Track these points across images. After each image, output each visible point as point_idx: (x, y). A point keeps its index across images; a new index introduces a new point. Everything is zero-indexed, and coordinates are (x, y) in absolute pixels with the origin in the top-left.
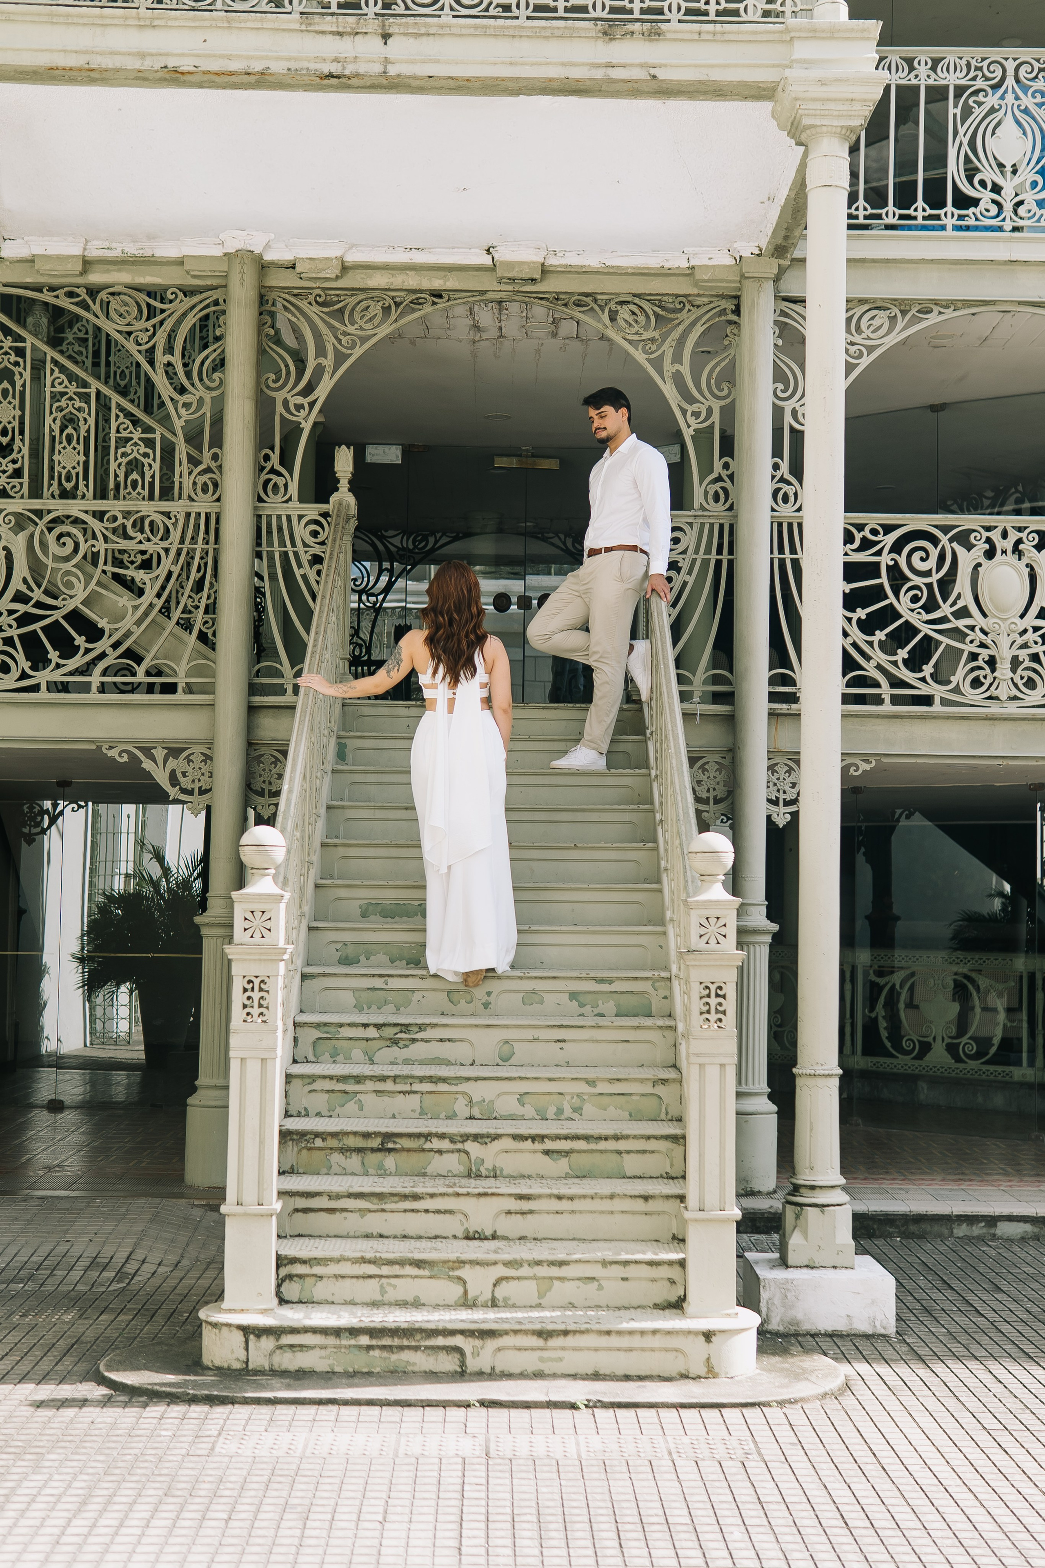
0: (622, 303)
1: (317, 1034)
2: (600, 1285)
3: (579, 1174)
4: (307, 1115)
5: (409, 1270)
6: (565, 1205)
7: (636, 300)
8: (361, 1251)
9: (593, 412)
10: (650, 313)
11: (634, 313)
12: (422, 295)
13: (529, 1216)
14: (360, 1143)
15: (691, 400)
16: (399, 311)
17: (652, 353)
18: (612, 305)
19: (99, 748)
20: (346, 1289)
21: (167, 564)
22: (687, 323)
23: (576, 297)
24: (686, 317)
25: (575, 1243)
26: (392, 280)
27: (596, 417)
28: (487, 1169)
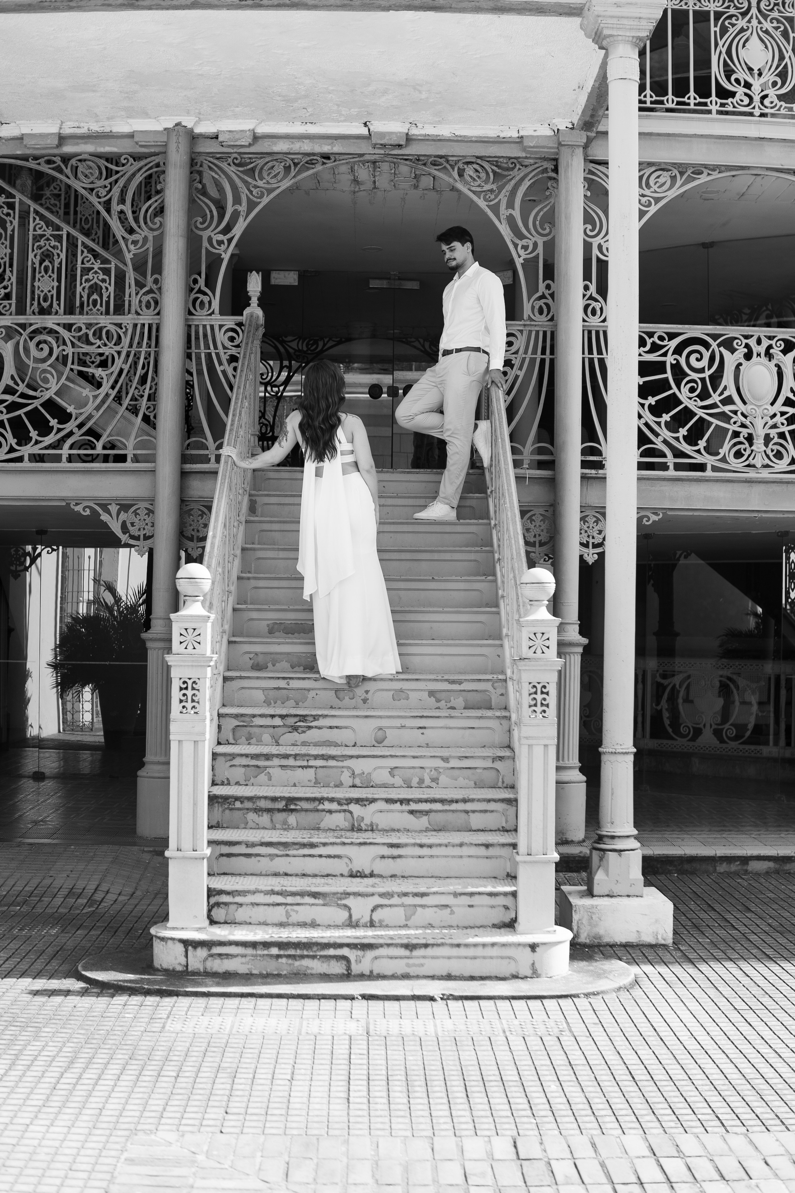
0: (468, 163)
1: (236, 723)
2: (452, 910)
3: (436, 828)
4: (229, 784)
5: (308, 900)
6: (425, 851)
7: (479, 161)
8: (271, 885)
9: (444, 247)
10: (490, 170)
11: (477, 171)
12: (315, 158)
13: (398, 860)
14: (269, 805)
15: (521, 237)
16: (297, 169)
17: (491, 201)
18: (461, 165)
19: (68, 504)
20: (259, 914)
21: (119, 363)
22: (518, 178)
23: (433, 159)
24: (517, 174)
25: (433, 880)
26: (292, 146)
27: (447, 251)
28: (366, 825)
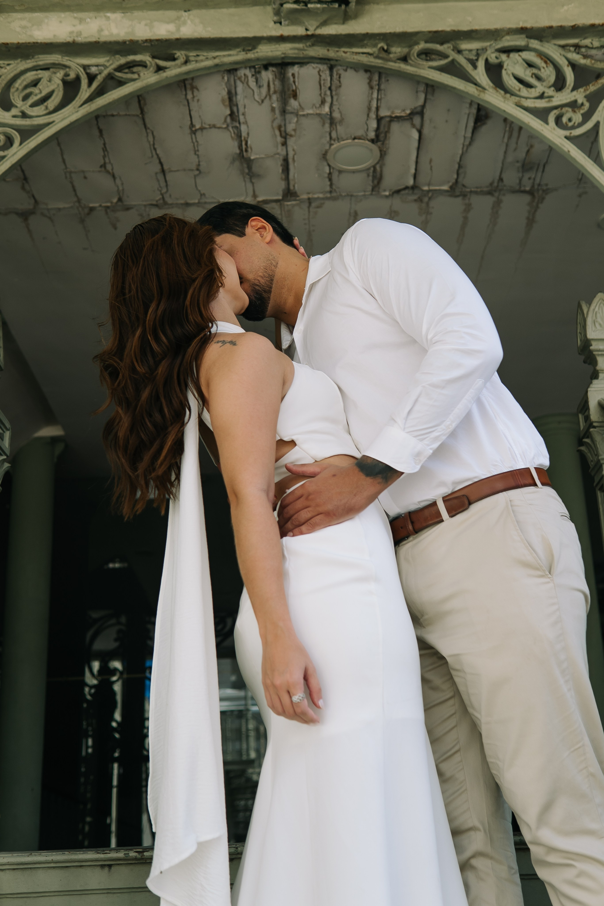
0: (507, 51)
7: (535, 44)
10: (563, 63)
11: (530, 65)
12: (138, 58)
16: (95, 85)
17: (573, 128)
18: (493, 58)
23: (422, 45)
26: (79, 28)
